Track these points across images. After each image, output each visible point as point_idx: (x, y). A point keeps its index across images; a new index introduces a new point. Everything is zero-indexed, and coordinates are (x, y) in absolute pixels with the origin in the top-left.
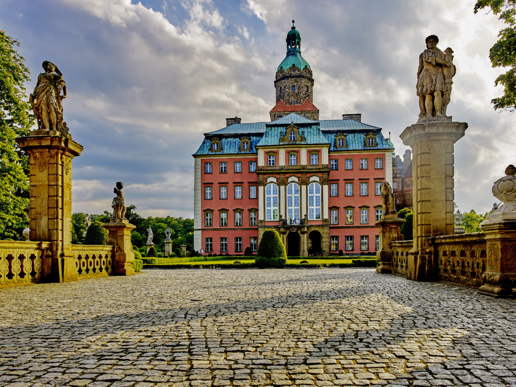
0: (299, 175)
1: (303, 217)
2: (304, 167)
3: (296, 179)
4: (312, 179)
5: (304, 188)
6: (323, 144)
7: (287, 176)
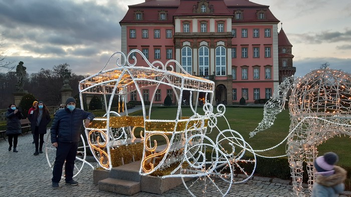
0: (209, 40)
2: (212, 34)
3: (206, 44)
4: (218, 44)
5: (212, 50)
6: (227, 16)
7: (199, 40)
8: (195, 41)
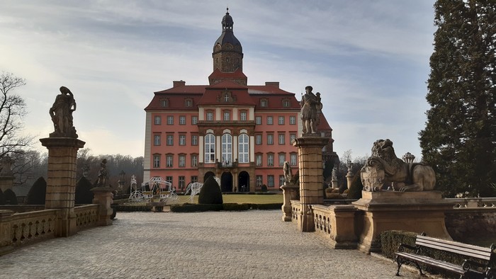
0: (232, 128)
1: (235, 161)
2: (235, 122)
3: (229, 131)
4: (241, 131)
5: (235, 138)
6: (250, 105)
7: (222, 128)
8: (218, 128)
